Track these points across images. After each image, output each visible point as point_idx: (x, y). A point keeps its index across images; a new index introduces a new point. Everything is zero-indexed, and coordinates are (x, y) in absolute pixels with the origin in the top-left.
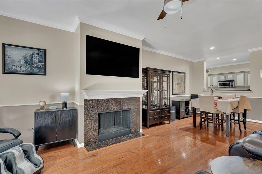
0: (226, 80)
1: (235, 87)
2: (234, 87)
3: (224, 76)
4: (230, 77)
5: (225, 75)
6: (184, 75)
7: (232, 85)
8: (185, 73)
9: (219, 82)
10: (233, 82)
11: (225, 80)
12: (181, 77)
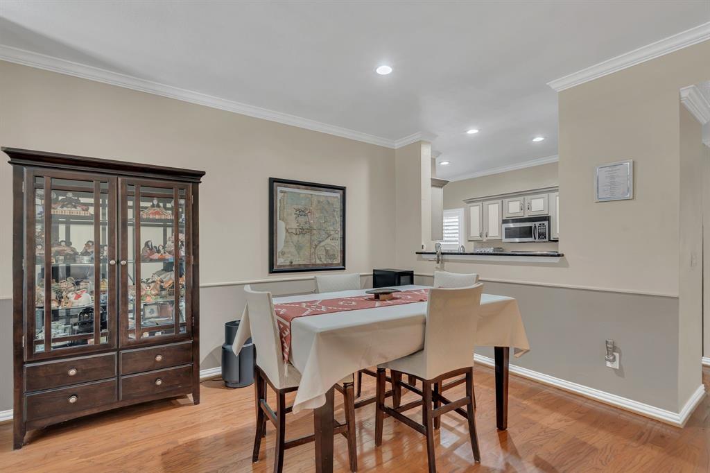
0: (526, 216)
1: (550, 240)
2: (547, 240)
3: (518, 203)
4: (538, 206)
5: (522, 198)
6: (338, 195)
7: (542, 235)
8: (343, 189)
9: (505, 222)
10: (546, 223)
11: (521, 215)
12: (319, 202)
